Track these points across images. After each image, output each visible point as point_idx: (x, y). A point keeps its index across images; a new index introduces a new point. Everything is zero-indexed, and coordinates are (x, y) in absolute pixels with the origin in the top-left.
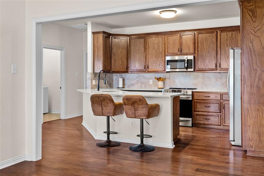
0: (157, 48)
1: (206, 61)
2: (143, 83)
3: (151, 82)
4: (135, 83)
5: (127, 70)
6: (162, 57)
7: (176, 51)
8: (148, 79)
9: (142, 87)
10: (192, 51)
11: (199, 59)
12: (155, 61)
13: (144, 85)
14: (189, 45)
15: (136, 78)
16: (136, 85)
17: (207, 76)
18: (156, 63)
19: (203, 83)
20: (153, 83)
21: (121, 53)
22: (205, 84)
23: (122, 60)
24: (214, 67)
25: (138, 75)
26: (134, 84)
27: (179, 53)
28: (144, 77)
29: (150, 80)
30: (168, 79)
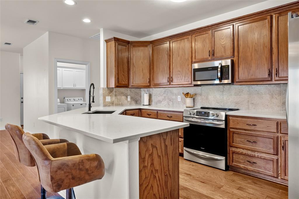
0: (182, 54)
1: (251, 67)
2: (170, 100)
3: (179, 98)
4: (163, 100)
5: (150, 84)
6: (188, 65)
7: (206, 55)
8: (176, 95)
9: (169, 105)
10: (229, 52)
11: (240, 64)
12: (179, 71)
13: (171, 103)
14: (225, 44)
15: (164, 94)
16: (163, 103)
17: (256, 90)
18: (181, 74)
19: (249, 101)
20: (181, 99)
21: (142, 63)
22: (252, 102)
23: (143, 73)
24: (266, 76)
25: (166, 90)
26: (161, 100)
27: (210, 58)
28: (171, 92)
29: (178, 96)
30: (199, 95)
